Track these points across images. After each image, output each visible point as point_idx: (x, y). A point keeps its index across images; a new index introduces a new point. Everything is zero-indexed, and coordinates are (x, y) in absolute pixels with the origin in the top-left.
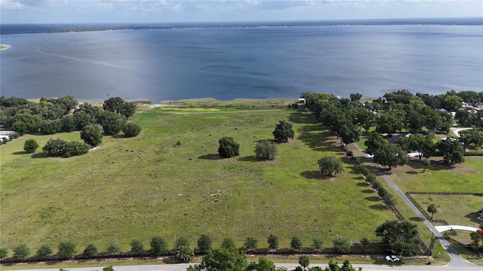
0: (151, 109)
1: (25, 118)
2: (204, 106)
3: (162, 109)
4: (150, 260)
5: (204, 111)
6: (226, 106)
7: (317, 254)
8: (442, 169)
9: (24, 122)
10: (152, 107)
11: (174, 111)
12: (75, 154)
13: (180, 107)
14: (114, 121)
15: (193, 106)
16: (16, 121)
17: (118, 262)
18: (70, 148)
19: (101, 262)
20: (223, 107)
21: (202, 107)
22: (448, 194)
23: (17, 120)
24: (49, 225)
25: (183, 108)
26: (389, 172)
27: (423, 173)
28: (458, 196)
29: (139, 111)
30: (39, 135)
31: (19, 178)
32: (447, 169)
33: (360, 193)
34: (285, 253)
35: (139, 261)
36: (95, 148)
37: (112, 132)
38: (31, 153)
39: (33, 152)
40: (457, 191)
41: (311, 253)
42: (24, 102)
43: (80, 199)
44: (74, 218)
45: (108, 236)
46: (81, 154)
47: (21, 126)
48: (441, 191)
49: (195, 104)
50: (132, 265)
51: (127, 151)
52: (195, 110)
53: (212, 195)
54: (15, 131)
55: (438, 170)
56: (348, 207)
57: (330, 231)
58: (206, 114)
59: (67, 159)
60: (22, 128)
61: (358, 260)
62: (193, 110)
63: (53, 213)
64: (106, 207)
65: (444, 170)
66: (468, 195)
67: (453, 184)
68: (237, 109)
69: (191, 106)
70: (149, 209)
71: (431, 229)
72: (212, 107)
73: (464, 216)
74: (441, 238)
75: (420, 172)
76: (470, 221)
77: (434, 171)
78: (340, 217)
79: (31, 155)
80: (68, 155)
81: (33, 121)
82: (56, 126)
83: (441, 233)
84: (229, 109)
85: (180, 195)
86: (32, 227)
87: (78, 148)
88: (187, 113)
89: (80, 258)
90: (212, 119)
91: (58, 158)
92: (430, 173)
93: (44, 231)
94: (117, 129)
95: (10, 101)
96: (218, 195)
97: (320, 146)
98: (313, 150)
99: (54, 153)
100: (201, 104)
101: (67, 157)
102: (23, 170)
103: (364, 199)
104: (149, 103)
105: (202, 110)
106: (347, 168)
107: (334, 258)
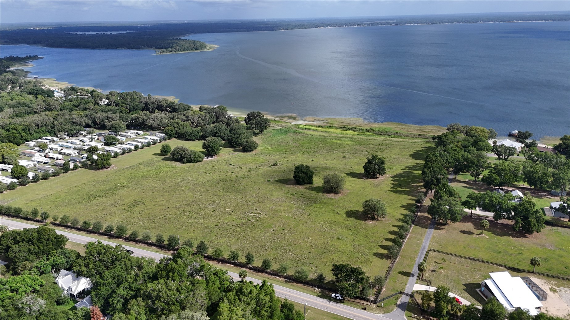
0: (290, 125)
1: (176, 124)
2: (343, 127)
3: (301, 126)
4: (165, 251)
5: (338, 133)
6: (366, 130)
7: (280, 277)
8: (509, 235)
9: (175, 128)
10: (294, 123)
11: (309, 129)
12: (190, 161)
13: (318, 126)
14: (238, 136)
15: (333, 126)
16: (168, 126)
17: (146, 248)
18: (187, 156)
19: (137, 245)
20: (362, 130)
21: (341, 128)
22: (477, 260)
23: (170, 125)
24: (129, 213)
25: (322, 127)
26: (442, 227)
27: (479, 235)
28: (486, 265)
29: (279, 126)
30: (183, 140)
31: (141, 174)
32: (514, 236)
33: (383, 240)
34: (256, 270)
35: (158, 250)
36: (211, 158)
37: (235, 145)
38: (164, 155)
39: (166, 155)
40: (492, 261)
41: (275, 275)
42: (188, 108)
43: (161, 199)
44: (146, 212)
45: (155, 229)
46: (194, 162)
47: (171, 131)
48: (473, 257)
49: (337, 125)
50: (152, 251)
51: (230, 165)
52: (331, 131)
53: (251, 214)
54: (165, 134)
55: (501, 236)
56: (352, 249)
57: (311, 264)
58: (336, 136)
59: (183, 164)
60: (172, 132)
61: (308, 290)
62: (329, 130)
63: (138, 205)
64: (171, 208)
65: (511, 237)
66: (500, 267)
67: (500, 252)
68: (376, 134)
69: (330, 126)
70: (197, 216)
71: (408, 285)
72: (351, 129)
73: (463, 284)
74: (407, 295)
75: (477, 234)
76: (464, 289)
77: (495, 236)
78: (335, 255)
79: (163, 157)
80: (184, 162)
81: (181, 128)
82: (196, 134)
83: (413, 290)
84: (367, 133)
85: (228, 209)
86: (118, 212)
87: (192, 156)
88: (319, 133)
89: (128, 239)
90: (336, 143)
91: (178, 163)
92: (487, 237)
93: (123, 216)
94: (239, 143)
95: (177, 107)
96: (255, 216)
97: (403, 189)
98: (391, 191)
99: (177, 158)
100: (344, 124)
101: (184, 163)
102: (149, 168)
103: (380, 246)
104: (294, 118)
105: (338, 132)
106: (402, 214)
107: (291, 284)
